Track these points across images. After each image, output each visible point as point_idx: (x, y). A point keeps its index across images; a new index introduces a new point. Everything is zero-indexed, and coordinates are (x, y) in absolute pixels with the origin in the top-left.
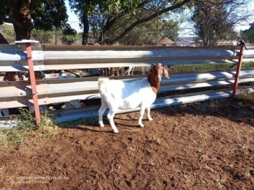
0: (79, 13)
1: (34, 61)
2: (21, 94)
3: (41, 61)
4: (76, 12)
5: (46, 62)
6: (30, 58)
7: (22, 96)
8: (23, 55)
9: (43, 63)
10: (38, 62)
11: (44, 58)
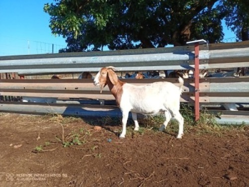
0: (236, 30)
1: (200, 60)
2: (185, 90)
3: (206, 60)
4: (233, 29)
5: (211, 61)
6: (197, 56)
7: (186, 92)
8: (191, 54)
9: (208, 61)
10: (203, 61)
11: (210, 56)
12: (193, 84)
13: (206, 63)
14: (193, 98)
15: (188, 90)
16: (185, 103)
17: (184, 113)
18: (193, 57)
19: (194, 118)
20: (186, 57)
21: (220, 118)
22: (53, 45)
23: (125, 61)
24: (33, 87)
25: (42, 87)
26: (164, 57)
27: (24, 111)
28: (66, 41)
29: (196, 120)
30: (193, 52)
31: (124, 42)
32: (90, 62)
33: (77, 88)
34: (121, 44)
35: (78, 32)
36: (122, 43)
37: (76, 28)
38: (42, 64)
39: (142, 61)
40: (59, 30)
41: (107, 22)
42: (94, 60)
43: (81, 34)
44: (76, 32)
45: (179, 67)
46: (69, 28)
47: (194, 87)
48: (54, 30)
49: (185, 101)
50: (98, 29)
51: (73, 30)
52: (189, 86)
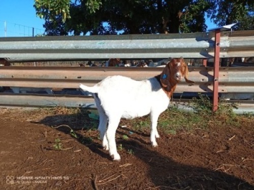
0: (218, 23)
2: (203, 80)
3: (227, 48)
4: (215, 22)
6: (218, 44)
7: (204, 81)
8: (210, 41)
10: (222, 49)
11: (230, 44)
12: (211, 73)
13: (225, 51)
14: (211, 88)
15: (206, 79)
16: (202, 93)
17: (201, 104)
18: (214, 45)
19: (211, 108)
20: (205, 44)
21: (237, 108)
22: (33, 28)
23: (137, 47)
24: (24, 75)
25: (36, 76)
27: (12, 104)
28: (44, 26)
29: (214, 110)
30: (213, 39)
31: (108, 30)
32: (96, 48)
33: (80, 77)
34: (104, 32)
35: (67, 15)
38: (35, 48)
39: (158, 48)
40: (45, 10)
41: (100, 5)
42: (101, 45)
43: (70, 17)
44: (65, 14)
45: (197, 55)
46: (59, 9)
47: (214, 77)
48: (39, 11)
49: (203, 91)
50: (91, 12)
51: (62, 12)
52: (207, 75)
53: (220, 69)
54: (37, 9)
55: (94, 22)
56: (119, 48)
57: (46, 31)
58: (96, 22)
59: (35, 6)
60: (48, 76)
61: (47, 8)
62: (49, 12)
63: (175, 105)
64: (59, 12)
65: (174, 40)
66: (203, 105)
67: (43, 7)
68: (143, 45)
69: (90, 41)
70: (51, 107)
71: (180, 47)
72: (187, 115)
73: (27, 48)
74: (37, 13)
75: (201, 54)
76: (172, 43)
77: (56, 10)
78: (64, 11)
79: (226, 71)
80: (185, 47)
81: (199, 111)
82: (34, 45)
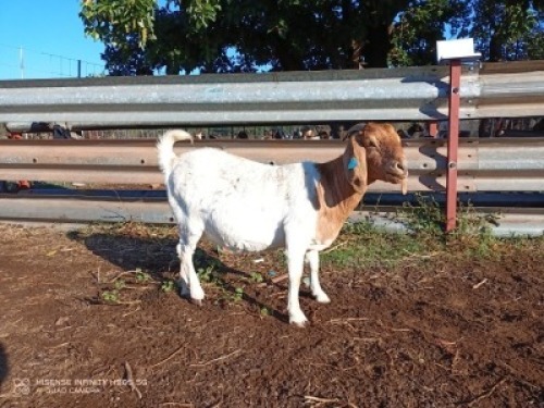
1: (461, 99)
2: (425, 165)
3: (474, 98)
5: (480, 101)
6: (456, 91)
7: (427, 168)
8: (440, 85)
9: (476, 101)
10: (465, 101)
11: (481, 91)
12: (442, 151)
13: (472, 105)
14: (442, 181)
15: (432, 164)
16: (423, 193)
17: (421, 215)
18: (447, 92)
19: (443, 225)
20: (431, 91)
21: (497, 225)
22: (79, 62)
23: (288, 99)
26: (381, 91)
28: (103, 57)
29: (449, 228)
30: (446, 80)
31: (237, 64)
32: (205, 100)
34: (229, 68)
35: (149, 33)
36: (231, 65)
37: (146, 22)
38: (80, 102)
39: (331, 98)
40: (103, 24)
41: (217, 10)
42: (215, 94)
43: (154, 37)
44: (145, 32)
45: (415, 114)
46: (131, 20)
47: (447, 159)
48: (89, 24)
49: (425, 188)
50: (198, 26)
51: (138, 26)
52: (434, 155)
53: (461, 143)
54: (87, 22)
55: (207, 47)
56: (250, 99)
57: (107, 67)
58: (211, 47)
59: (81, 15)
60: (106, 160)
61: (107, 20)
62: (111, 28)
63: (367, 217)
64: (131, 27)
65: (366, 81)
66: (425, 218)
67: (99, 17)
68: (301, 94)
69: (192, 86)
70: (113, 223)
71: (377, 97)
72: (393, 238)
73: (64, 102)
74: (86, 30)
75: (422, 111)
76: (361, 89)
77: (126, 23)
78: (141, 24)
79: (473, 146)
80: (388, 97)
81: (417, 230)
82: (78, 95)
